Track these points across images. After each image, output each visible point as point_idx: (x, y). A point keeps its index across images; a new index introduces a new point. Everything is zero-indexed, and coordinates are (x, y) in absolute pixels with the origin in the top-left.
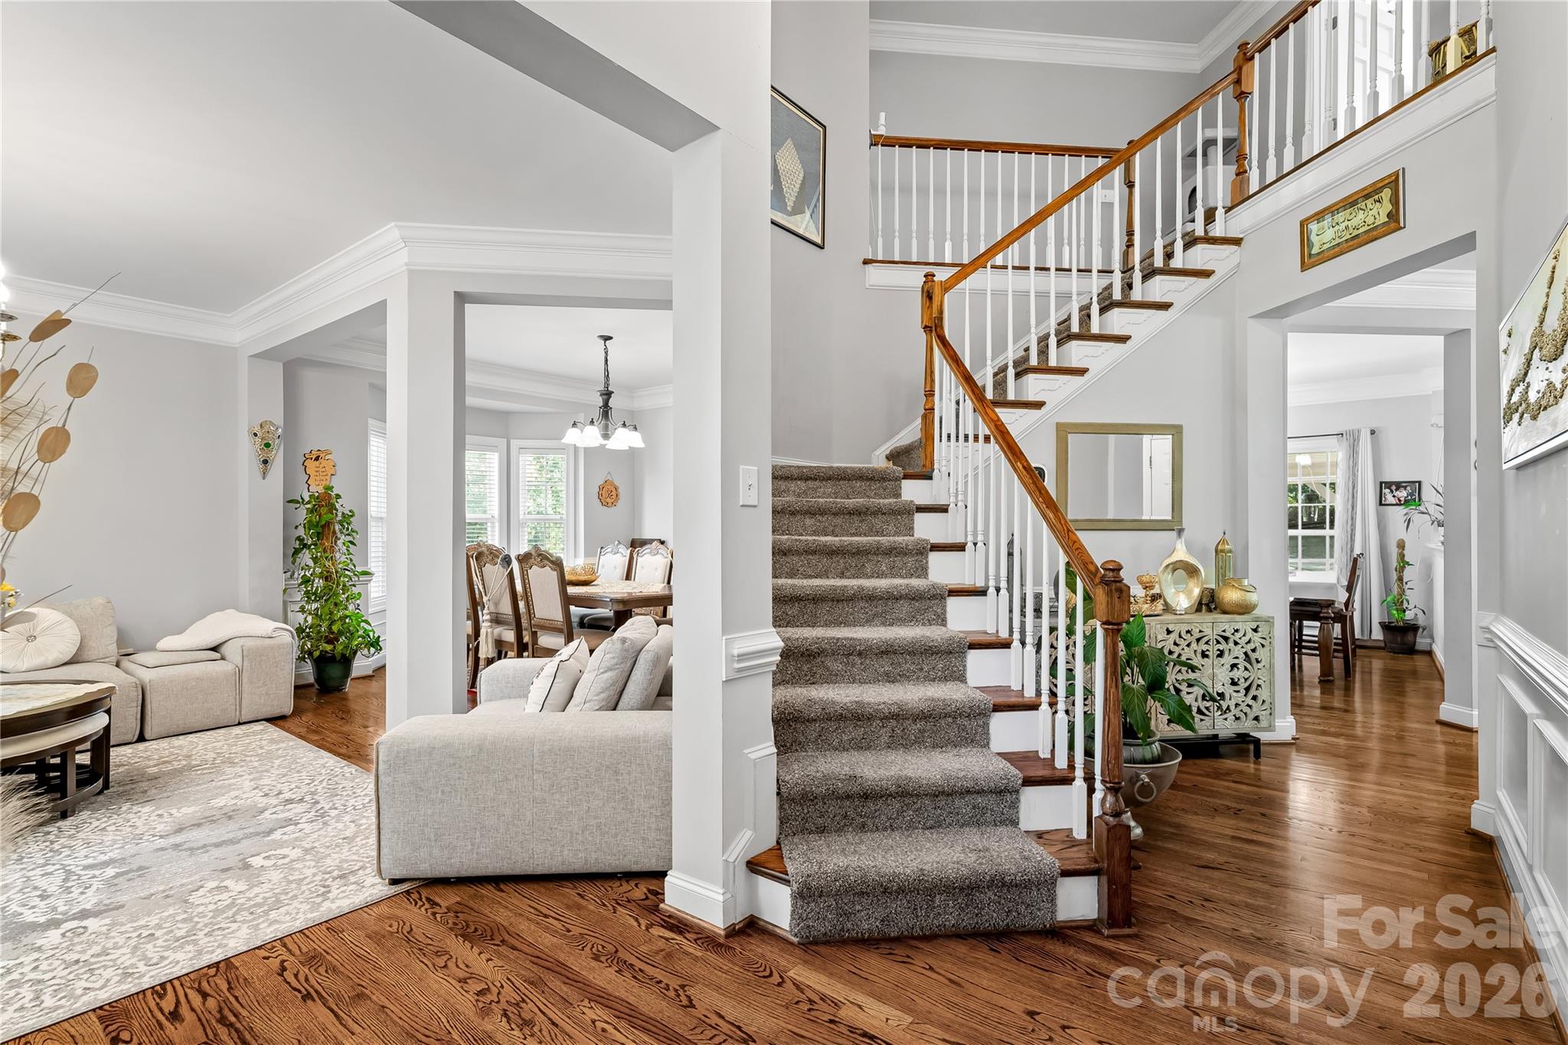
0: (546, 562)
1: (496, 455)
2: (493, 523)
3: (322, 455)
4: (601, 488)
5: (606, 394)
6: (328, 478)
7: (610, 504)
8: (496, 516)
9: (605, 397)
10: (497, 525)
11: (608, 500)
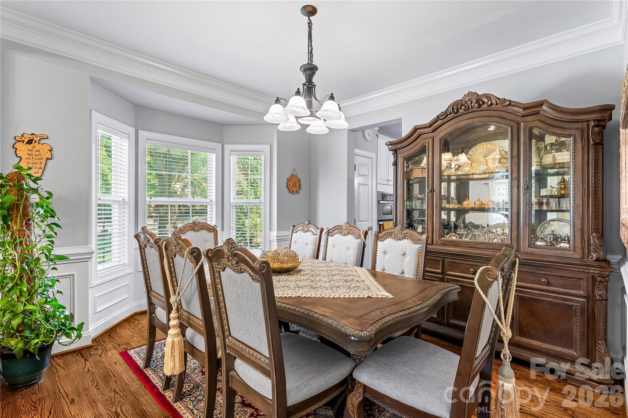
0: (244, 266)
1: (214, 156)
2: (212, 205)
3: (35, 139)
4: (289, 180)
5: (309, 69)
6: (44, 161)
7: (295, 192)
8: (214, 200)
9: (309, 72)
10: (214, 206)
11: (294, 189)
